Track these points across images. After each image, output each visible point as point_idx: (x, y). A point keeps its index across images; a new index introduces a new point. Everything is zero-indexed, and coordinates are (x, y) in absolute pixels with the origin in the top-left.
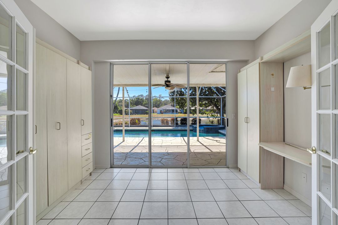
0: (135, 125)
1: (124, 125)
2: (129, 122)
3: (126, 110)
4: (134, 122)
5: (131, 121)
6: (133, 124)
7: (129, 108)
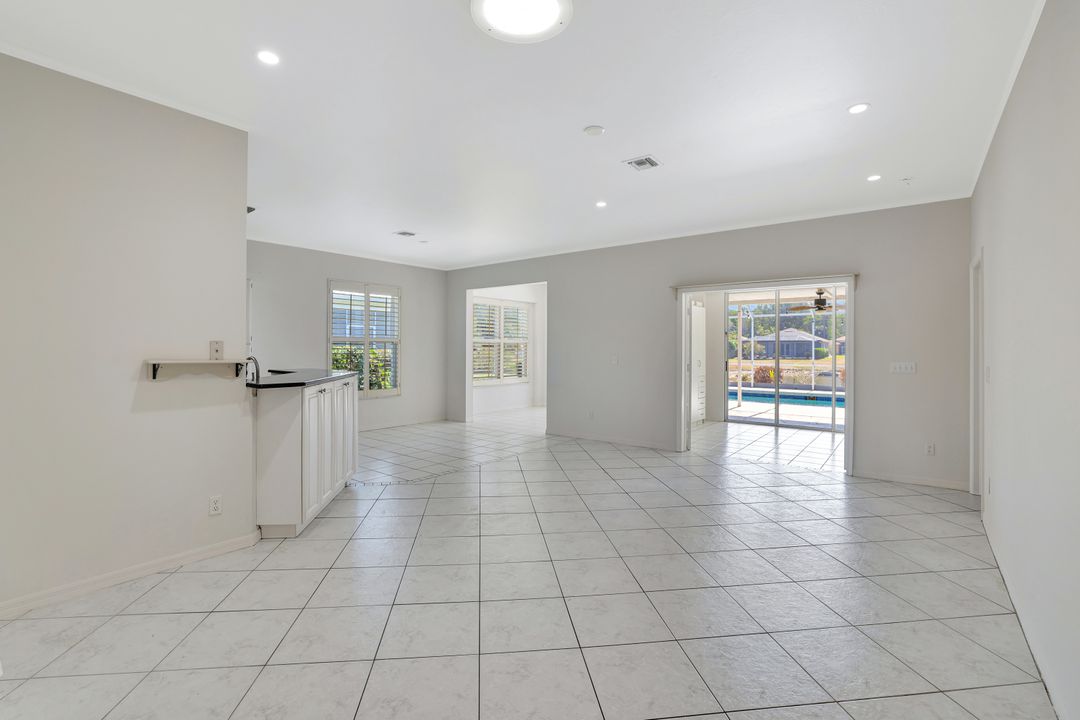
0: (767, 384)
1: (740, 382)
2: (752, 376)
3: (744, 342)
4: (764, 377)
5: (757, 372)
6: (762, 382)
7: (753, 339)
